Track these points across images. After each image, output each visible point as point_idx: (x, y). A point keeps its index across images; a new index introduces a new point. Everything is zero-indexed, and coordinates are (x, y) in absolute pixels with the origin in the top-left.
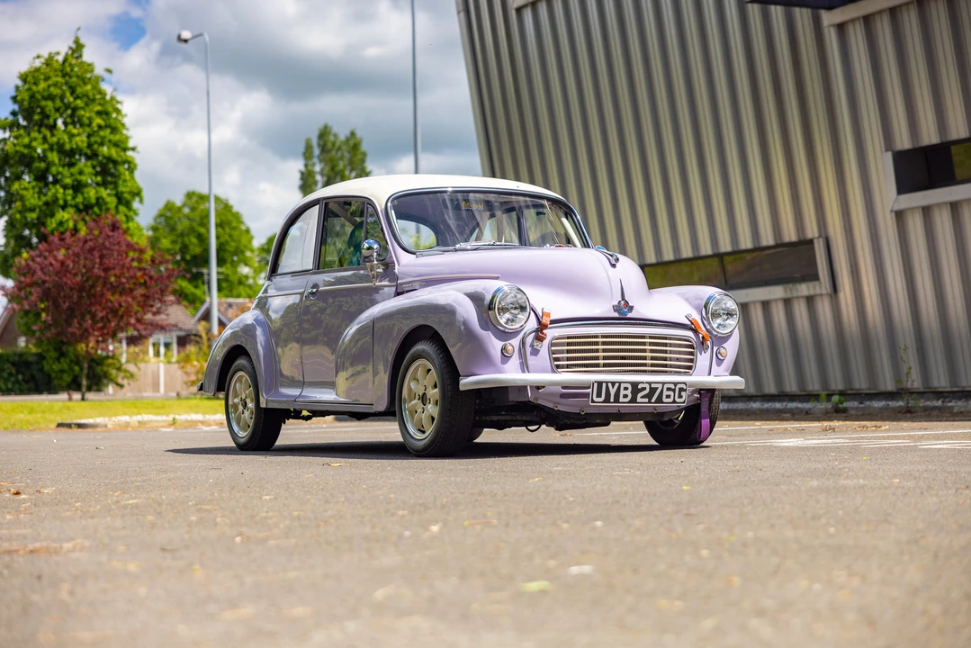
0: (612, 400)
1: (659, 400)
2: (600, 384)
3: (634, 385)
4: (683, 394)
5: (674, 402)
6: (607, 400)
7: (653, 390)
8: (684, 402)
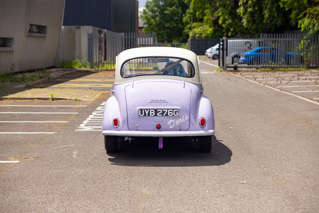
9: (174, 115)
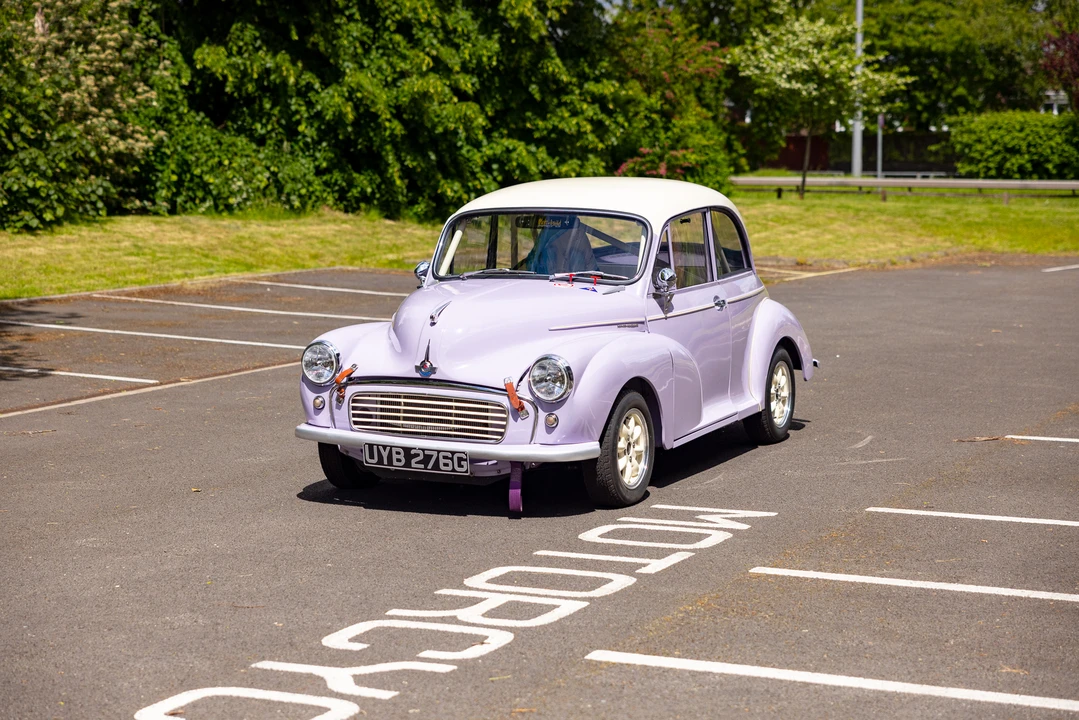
0: (386, 462)
1: (436, 466)
2: (371, 446)
3: (407, 450)
4: (463, 463)
5: (454, 470)
6: (380, 461)
7: (427, 458)
8: (466, 472)
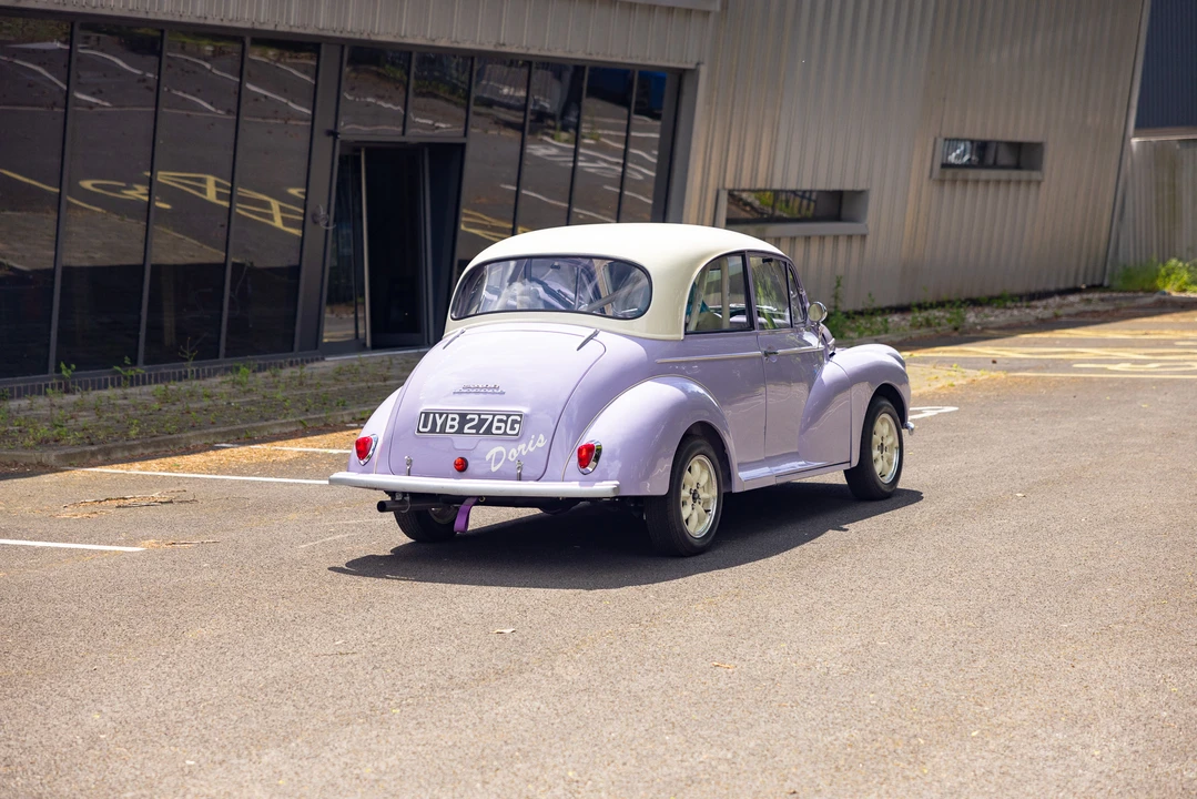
9: (509, 432)
